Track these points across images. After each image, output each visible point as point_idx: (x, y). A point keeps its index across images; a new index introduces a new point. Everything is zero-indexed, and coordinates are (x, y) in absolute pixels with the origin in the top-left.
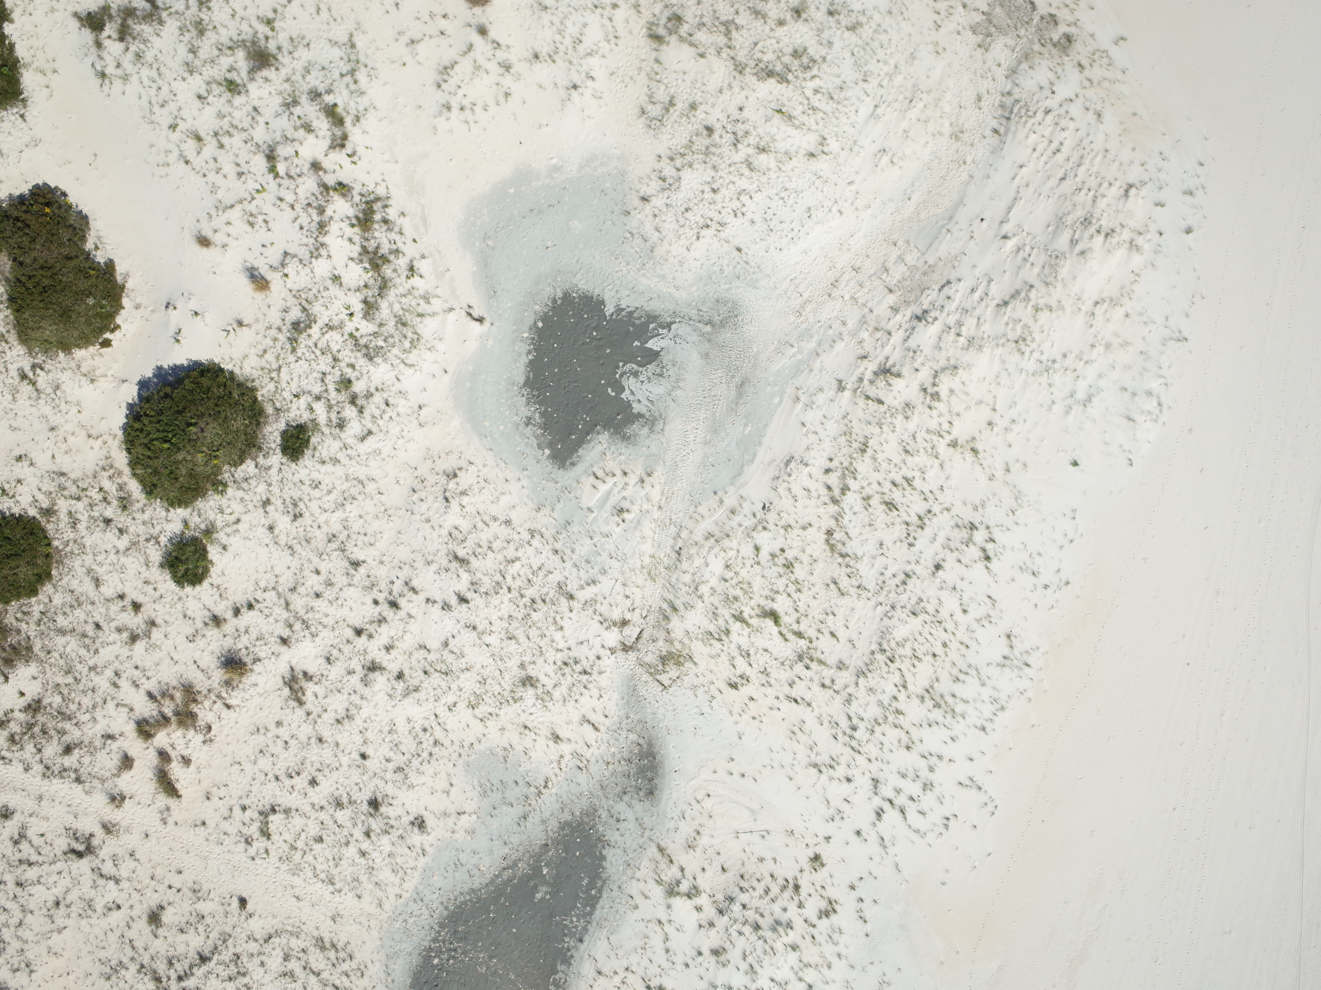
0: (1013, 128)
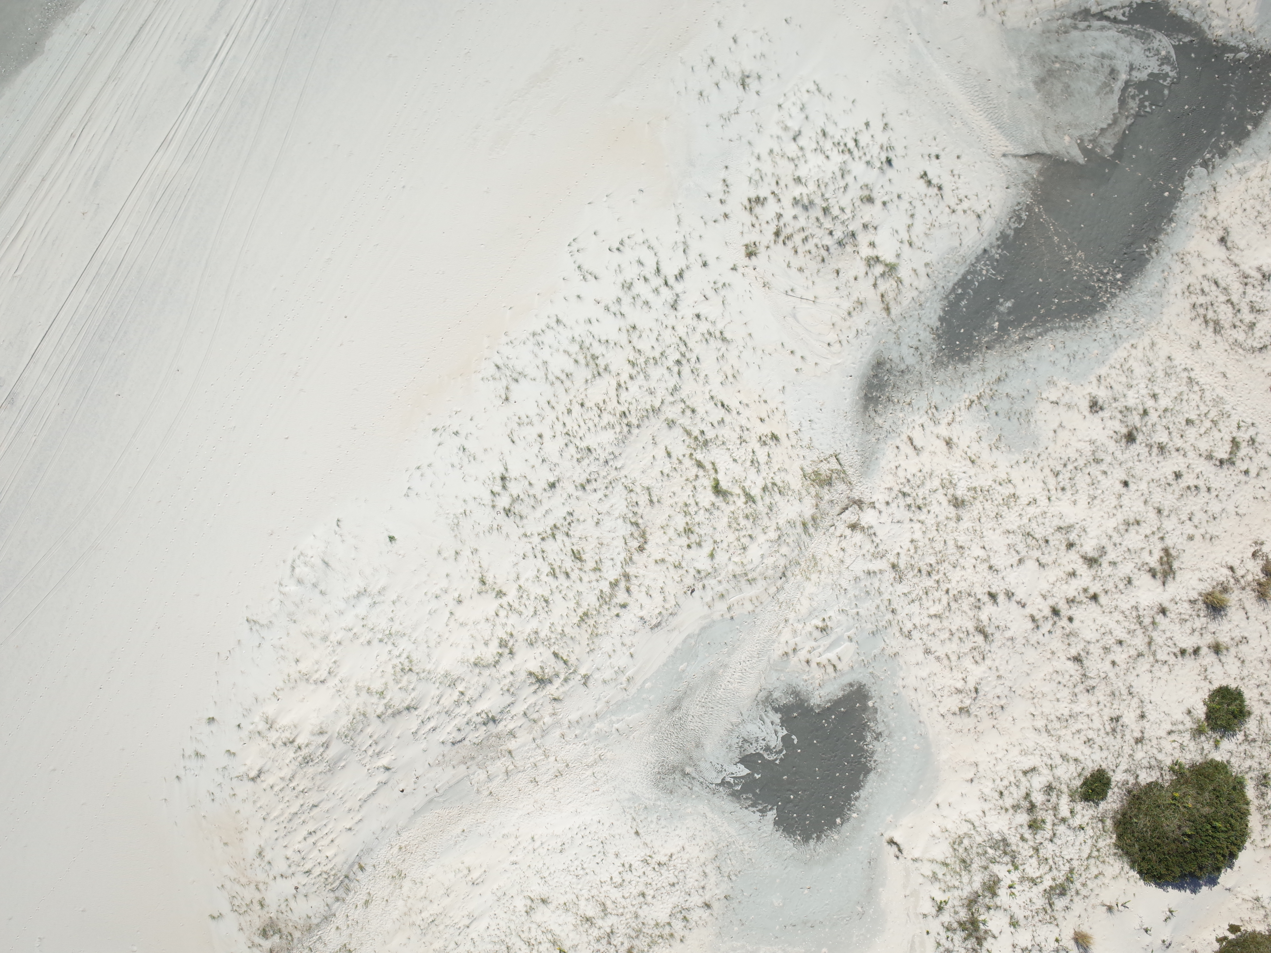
0: (346, 867)
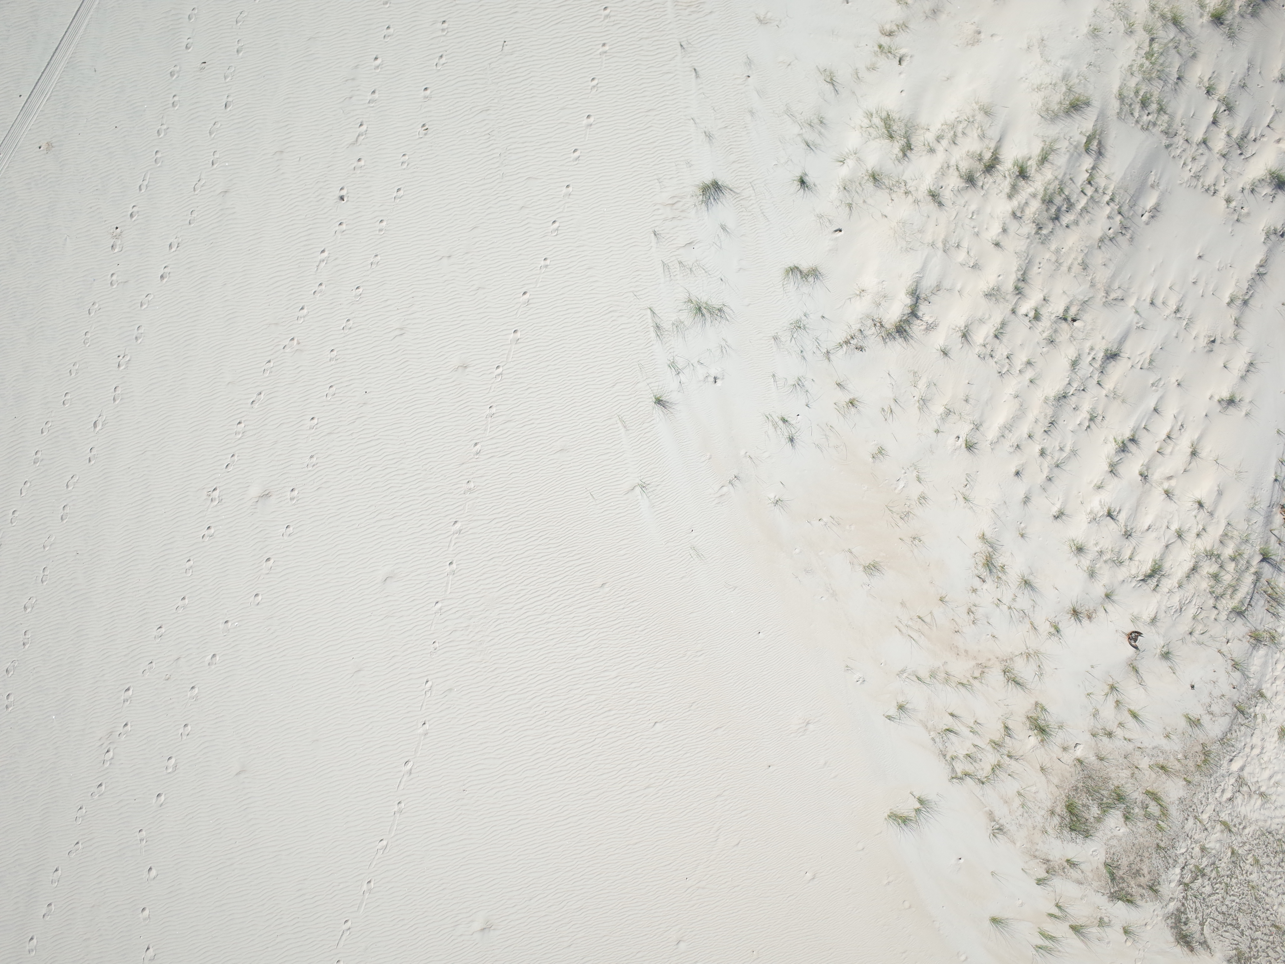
0: (1256, 523)
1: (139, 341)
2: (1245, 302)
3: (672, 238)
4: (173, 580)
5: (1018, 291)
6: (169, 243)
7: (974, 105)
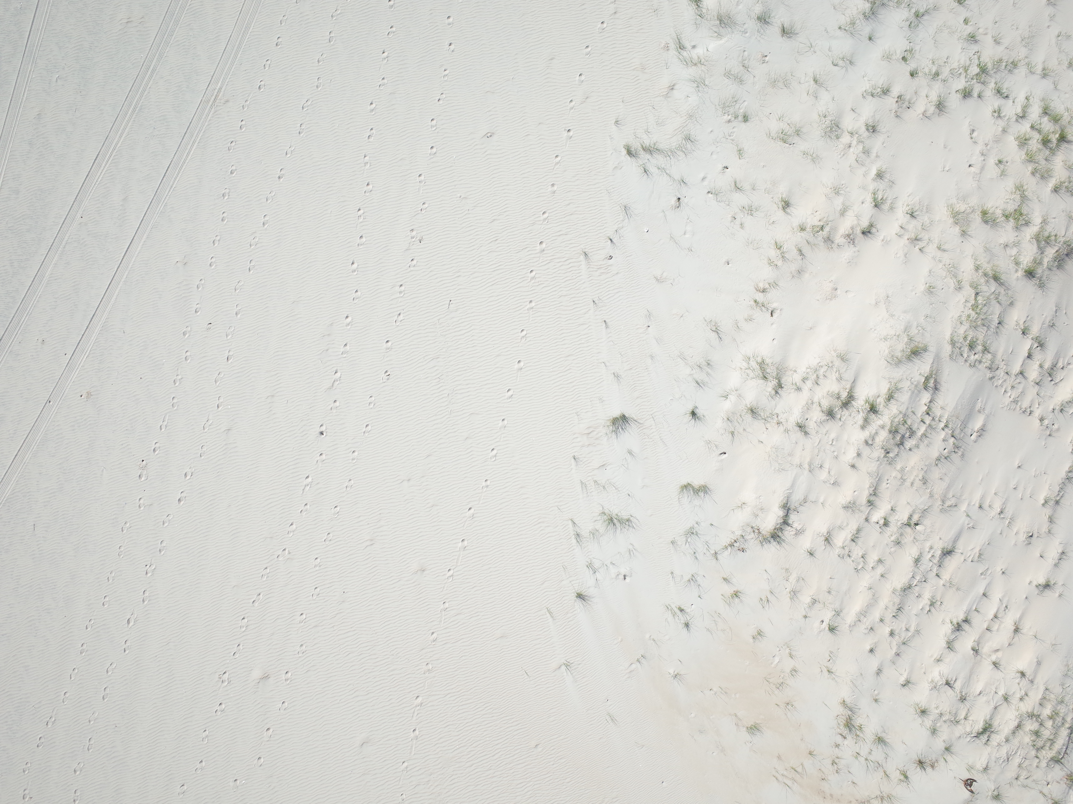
1: (162, 553)
2: (1057, 502)
3: (589, 461)
4: (193, 747)
5: (870, 503)
6: (185, 473)
7: (832, 352)
